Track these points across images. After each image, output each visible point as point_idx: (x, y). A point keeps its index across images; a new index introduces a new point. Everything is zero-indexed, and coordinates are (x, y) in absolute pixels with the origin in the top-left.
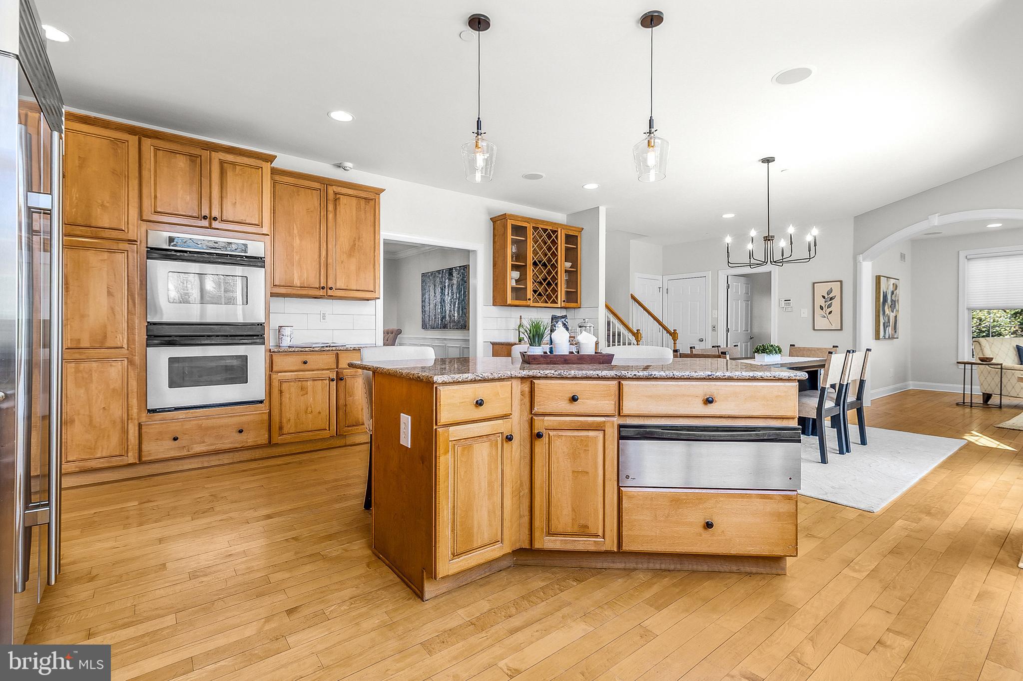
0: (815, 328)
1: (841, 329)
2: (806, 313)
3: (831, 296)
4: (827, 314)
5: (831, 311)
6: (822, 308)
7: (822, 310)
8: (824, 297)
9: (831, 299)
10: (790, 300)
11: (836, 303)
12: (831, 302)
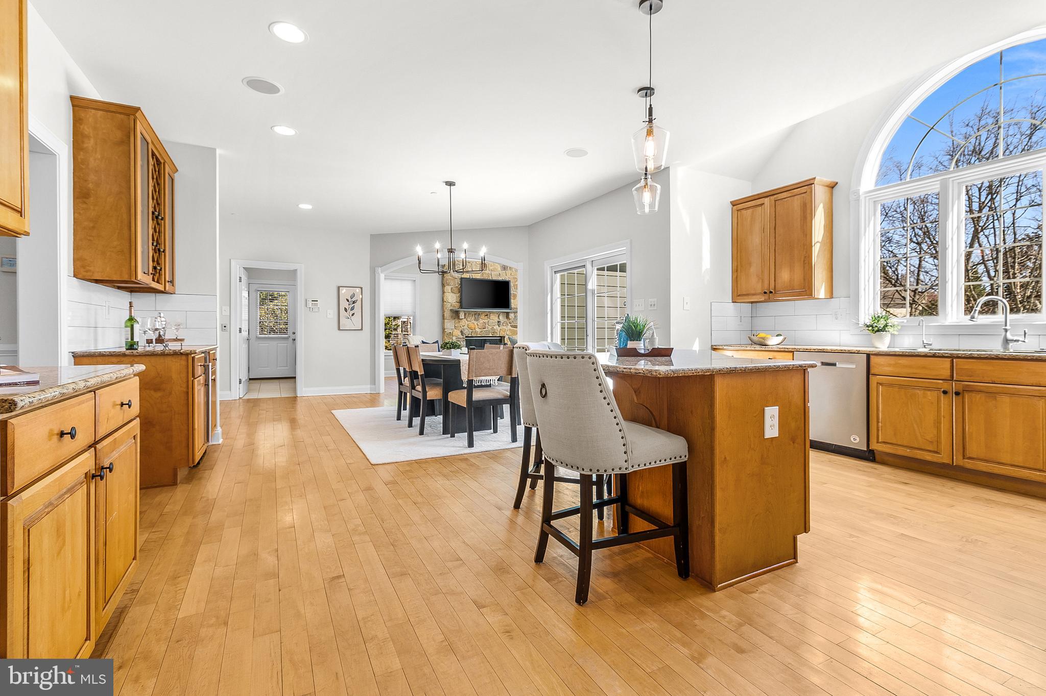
0: (341, 329)
1: (362, 329)
2: (332, 313)
3: (353, 300)
4: (351, 315)
5: (354, 314)
6: (346, 310)
7: (346, 312)
8: (348, 300)
9: (354, 302)
10: (317, 301)
11: (357, 305)
12: (353, 305)
